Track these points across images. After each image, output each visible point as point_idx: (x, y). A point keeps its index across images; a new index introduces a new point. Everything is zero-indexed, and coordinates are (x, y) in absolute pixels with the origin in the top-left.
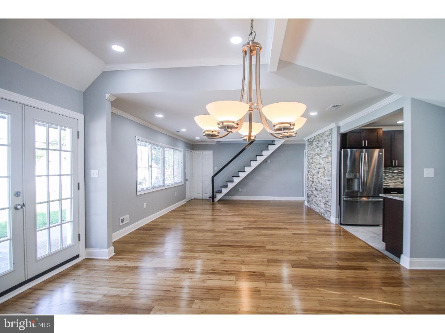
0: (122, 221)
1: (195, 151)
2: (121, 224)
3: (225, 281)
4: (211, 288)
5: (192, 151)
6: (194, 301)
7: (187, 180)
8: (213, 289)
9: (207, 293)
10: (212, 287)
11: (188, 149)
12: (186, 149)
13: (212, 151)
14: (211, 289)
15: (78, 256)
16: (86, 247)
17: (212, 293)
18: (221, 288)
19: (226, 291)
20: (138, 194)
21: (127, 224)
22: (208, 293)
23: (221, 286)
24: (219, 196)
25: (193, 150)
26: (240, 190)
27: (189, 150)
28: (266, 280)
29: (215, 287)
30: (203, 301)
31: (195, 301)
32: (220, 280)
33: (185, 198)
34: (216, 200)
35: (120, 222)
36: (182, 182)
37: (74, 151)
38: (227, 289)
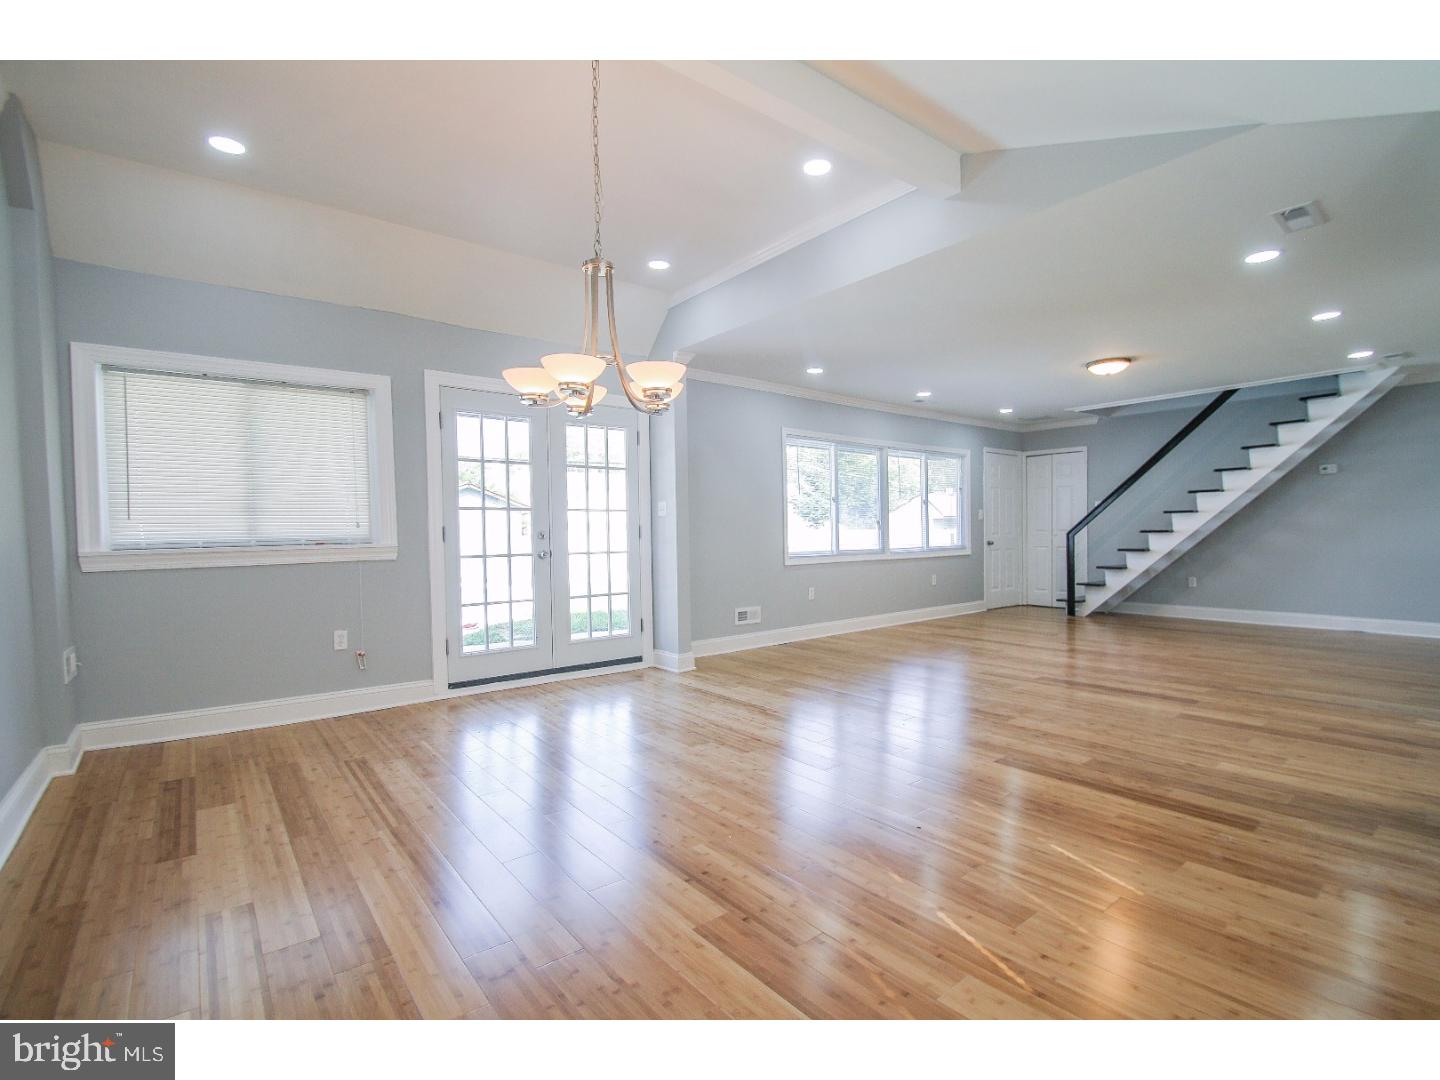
0: (742, 616)
1: (1029, 453)
2: (737, 623)
5: (1019, 453)
7: (990, 543)
11: (989, 449)
12: (985, 449)
13: (1085, 449)
15: (639, 659)
16: (654, 647)
20: (788, 563)
21: (756, 627)
24: (1094, 600)
25: (1023, 450)
26: (1193, 582)
27: (996, 450)
33: (981, 597)
34: (1084, 611)
35: (737, 619)
36: (963, 548)
37: (631, 469)
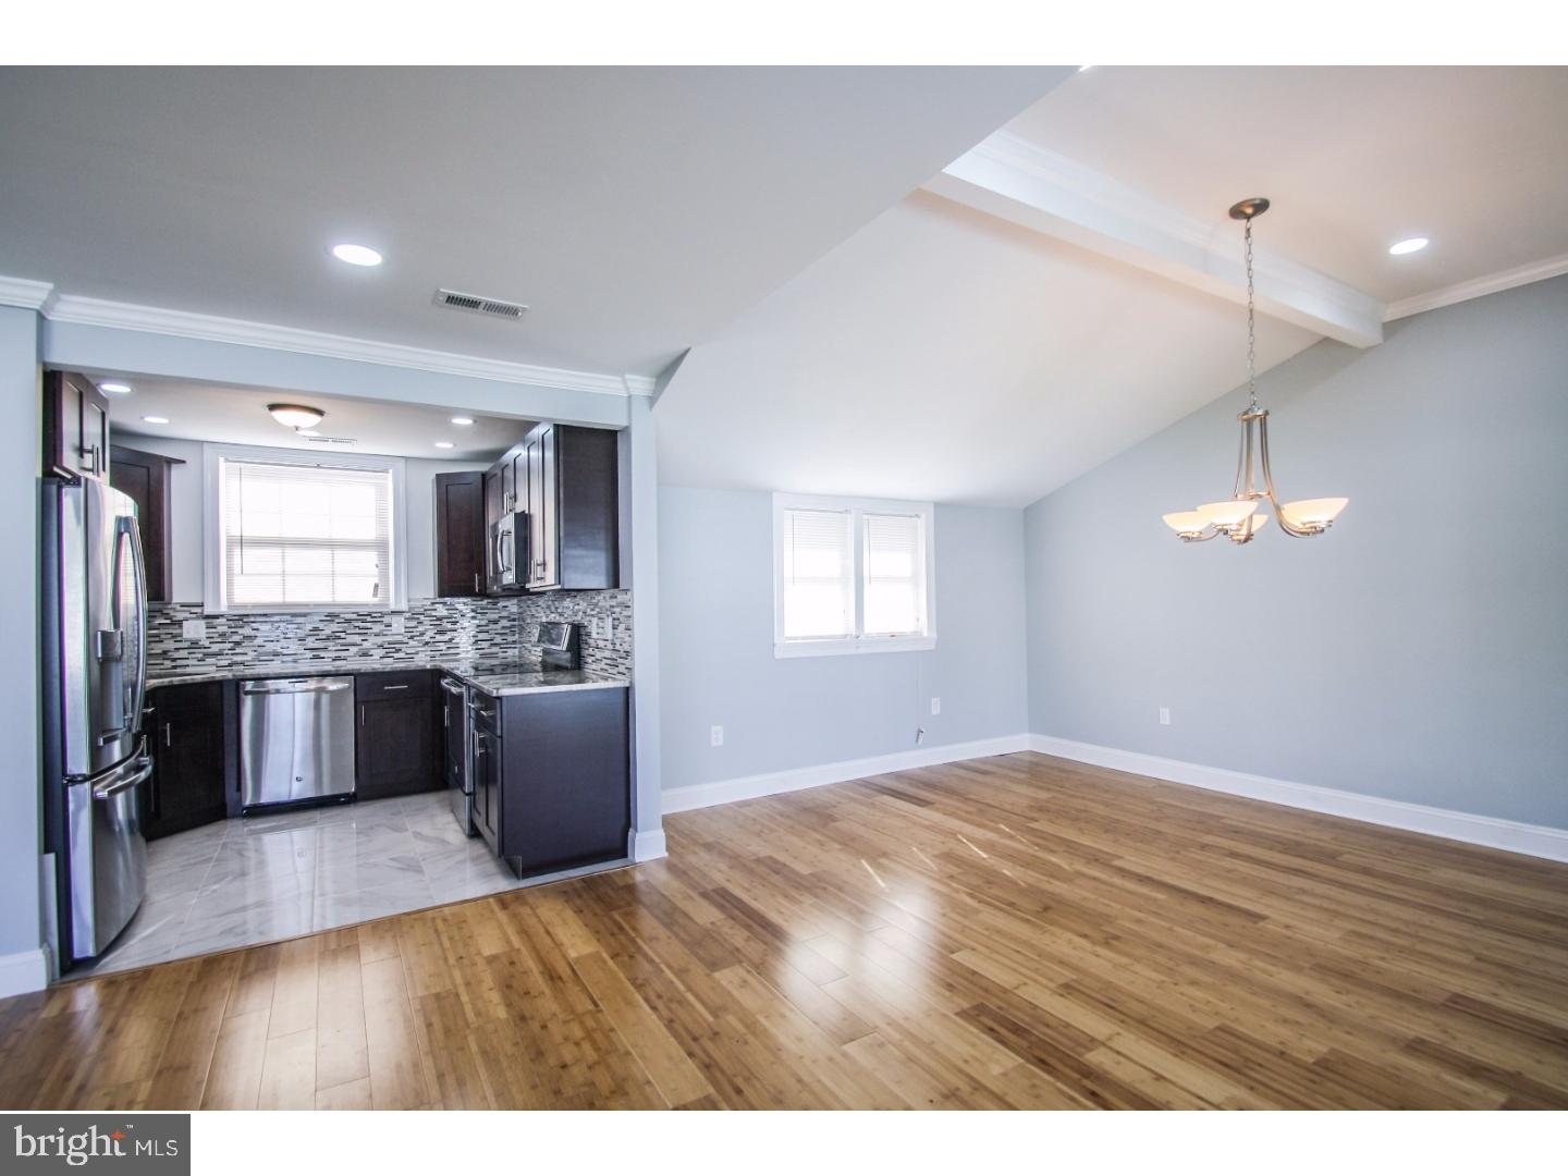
3: (1142, 1062)
4: (1226, 1070)
6: (1314, 1063)
8: (1221, 1063)
9: (1250, 1064)
10: (1218, 1071)
14: (1226, 1065)
17: (1233, 1056)
18: (1183, 1053)
19: (1176, 1036)
22: (1247, 1059)
23: (1176, 1055)
28: (1002, 995)
29: (1206, 1065)
30: (1280, 1047)
31: (1311, 1060)
32: (1159, 1078)
38: (1163, 1038)
